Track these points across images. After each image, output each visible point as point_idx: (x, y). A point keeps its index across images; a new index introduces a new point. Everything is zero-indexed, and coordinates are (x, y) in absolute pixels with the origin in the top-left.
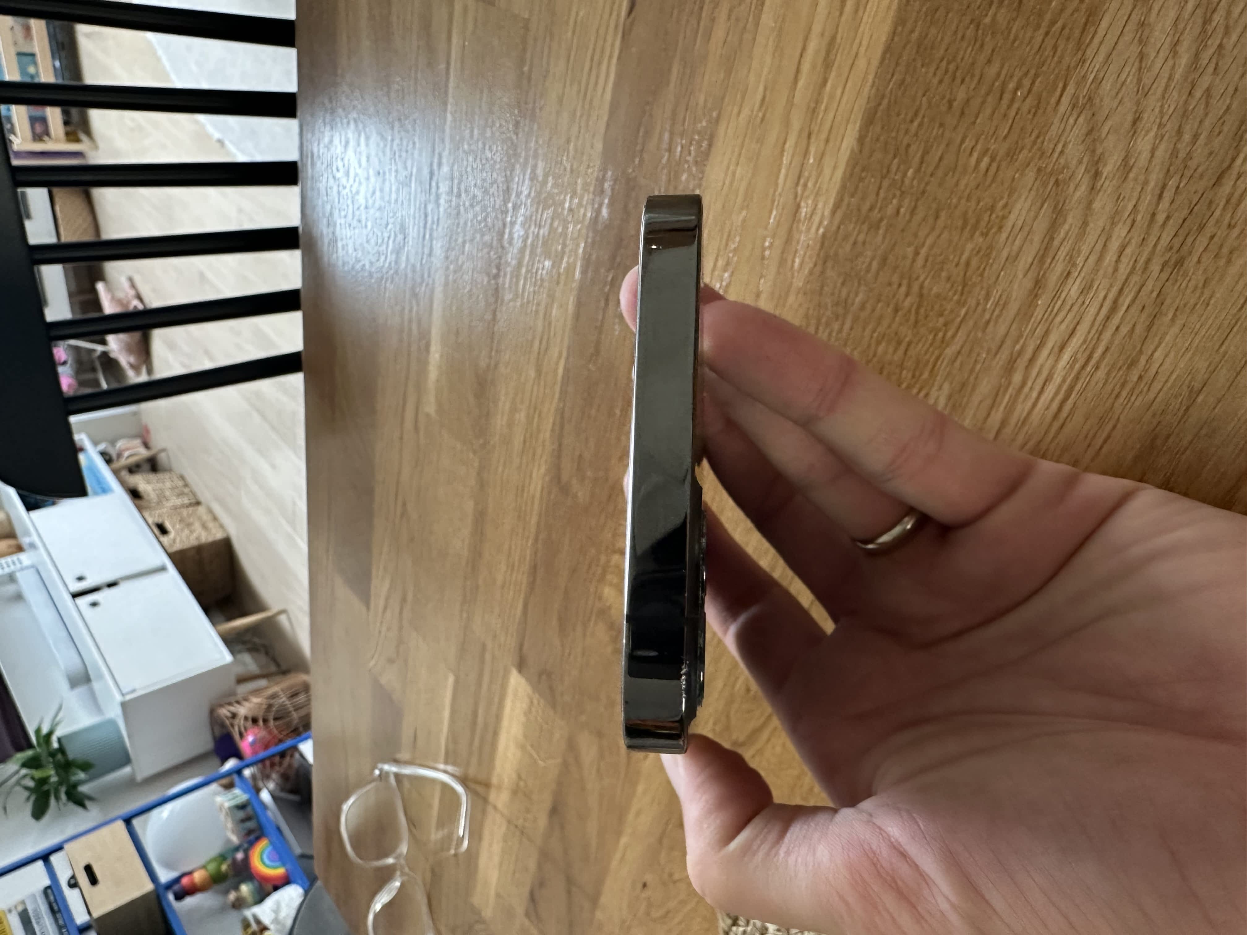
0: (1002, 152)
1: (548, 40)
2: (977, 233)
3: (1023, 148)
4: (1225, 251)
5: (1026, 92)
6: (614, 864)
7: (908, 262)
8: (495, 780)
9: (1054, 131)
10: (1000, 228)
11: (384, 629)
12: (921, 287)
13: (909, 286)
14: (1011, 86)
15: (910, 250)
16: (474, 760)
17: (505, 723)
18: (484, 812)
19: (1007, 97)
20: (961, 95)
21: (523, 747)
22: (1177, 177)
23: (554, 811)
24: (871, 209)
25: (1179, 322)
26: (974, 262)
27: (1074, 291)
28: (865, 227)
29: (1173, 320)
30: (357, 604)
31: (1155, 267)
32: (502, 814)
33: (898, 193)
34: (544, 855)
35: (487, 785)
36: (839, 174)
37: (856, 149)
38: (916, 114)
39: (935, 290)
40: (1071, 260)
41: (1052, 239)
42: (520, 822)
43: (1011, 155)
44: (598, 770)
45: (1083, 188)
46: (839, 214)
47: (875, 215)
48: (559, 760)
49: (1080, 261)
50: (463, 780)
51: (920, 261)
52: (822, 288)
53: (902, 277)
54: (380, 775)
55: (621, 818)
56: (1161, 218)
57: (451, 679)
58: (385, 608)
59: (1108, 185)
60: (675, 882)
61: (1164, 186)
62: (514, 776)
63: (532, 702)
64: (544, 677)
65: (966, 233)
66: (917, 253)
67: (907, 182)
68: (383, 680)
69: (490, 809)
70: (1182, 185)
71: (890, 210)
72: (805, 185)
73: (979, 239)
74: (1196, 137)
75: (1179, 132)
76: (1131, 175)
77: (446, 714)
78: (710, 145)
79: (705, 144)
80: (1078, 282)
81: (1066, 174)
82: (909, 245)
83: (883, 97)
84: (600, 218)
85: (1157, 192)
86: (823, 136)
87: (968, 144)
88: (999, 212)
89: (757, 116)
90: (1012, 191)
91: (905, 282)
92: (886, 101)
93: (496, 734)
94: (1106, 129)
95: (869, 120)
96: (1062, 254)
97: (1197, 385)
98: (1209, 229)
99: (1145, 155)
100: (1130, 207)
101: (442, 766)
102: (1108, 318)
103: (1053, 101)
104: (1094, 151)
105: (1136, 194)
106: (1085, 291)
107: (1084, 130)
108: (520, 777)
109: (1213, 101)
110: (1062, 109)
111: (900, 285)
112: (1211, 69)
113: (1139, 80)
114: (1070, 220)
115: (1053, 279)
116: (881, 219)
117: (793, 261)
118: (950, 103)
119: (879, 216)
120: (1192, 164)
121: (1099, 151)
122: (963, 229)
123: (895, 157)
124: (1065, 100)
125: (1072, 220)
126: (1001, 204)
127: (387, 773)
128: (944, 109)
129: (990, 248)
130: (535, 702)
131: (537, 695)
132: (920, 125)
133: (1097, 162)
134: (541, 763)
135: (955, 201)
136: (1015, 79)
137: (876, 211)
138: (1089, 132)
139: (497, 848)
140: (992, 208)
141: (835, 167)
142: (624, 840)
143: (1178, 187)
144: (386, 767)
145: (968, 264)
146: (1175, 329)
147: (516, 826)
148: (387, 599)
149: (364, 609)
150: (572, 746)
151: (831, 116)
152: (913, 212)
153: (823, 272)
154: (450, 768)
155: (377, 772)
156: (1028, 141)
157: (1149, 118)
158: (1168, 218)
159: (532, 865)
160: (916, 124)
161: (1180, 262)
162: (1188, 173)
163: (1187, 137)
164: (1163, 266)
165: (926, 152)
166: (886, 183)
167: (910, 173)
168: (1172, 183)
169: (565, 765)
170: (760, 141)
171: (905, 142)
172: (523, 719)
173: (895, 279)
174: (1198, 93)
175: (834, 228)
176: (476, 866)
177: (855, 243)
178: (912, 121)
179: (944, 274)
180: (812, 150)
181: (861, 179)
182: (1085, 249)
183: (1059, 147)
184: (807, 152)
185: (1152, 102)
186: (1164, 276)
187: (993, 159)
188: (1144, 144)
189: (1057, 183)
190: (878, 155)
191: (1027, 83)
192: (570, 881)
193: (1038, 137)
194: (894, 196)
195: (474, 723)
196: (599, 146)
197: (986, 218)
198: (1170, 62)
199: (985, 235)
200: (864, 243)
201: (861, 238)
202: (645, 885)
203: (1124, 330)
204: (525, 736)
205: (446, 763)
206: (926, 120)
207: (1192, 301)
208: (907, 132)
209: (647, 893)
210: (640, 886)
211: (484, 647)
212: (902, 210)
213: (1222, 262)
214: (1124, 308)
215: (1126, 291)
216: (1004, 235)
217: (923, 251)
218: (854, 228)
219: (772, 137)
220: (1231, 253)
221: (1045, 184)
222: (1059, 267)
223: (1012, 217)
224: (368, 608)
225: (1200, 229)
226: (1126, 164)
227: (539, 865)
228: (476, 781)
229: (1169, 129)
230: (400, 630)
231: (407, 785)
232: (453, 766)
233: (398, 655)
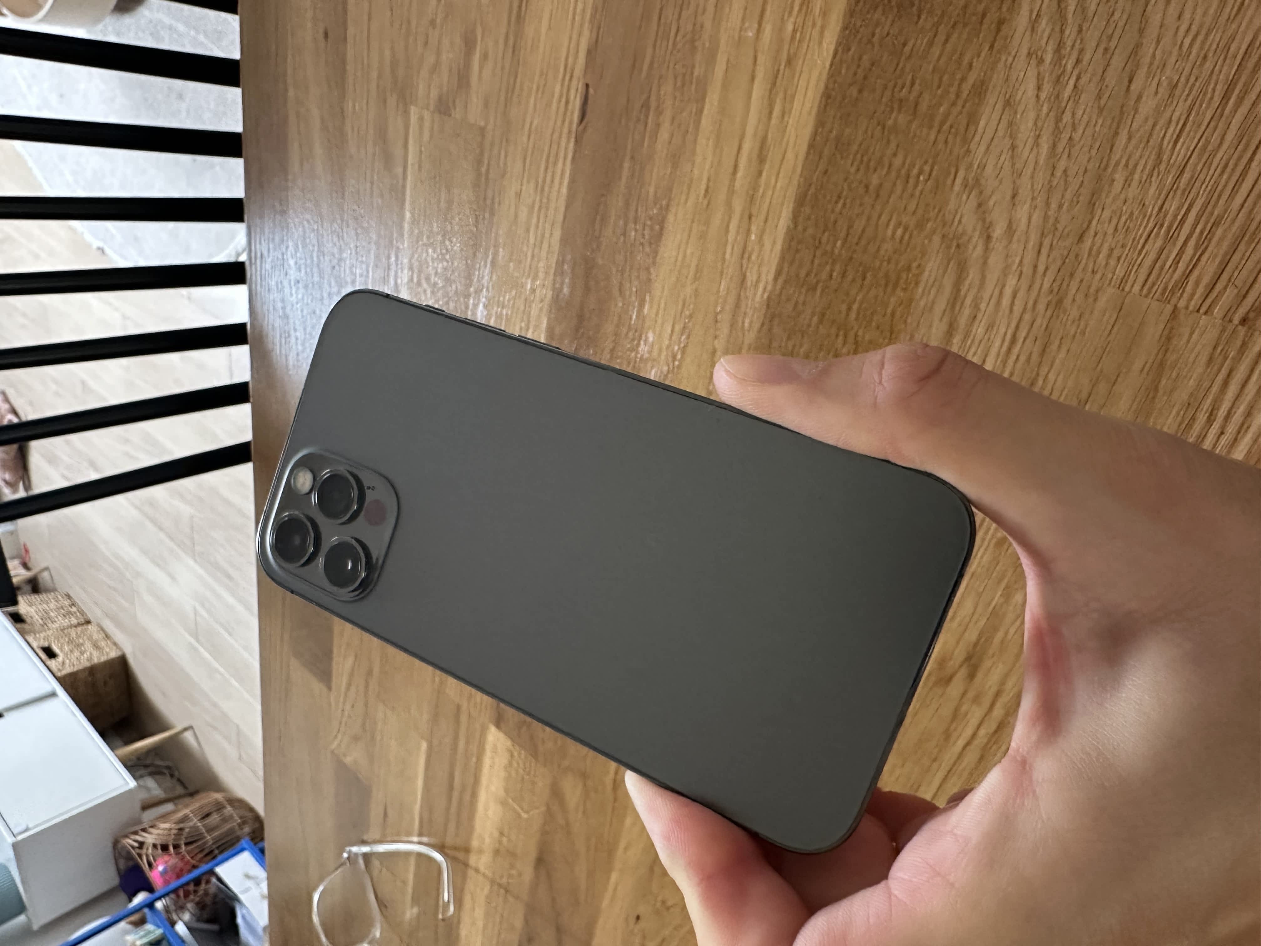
0: (912, 225)
1: (504, 143)
2: (899, 289)
3: (928, 220)
4: (1092, 290)
5: (926, 177)
6: (605, 903)
7: (843, 315)
8: (475, 843)
9: (952, 206)
10: (917, 284)
11: (348, 707)
12: (856, 335)
13: (845, 336)
14: (915, 171)
15: (844, 307)
16: (452, 827)
17: (484, 780)
18: (464, 877)
19: (912, 181)
20: (875, 180)
21: (504, 803)
22: (1051, 236)
23: (540, 861)
24: (808, 275)
25: (1064, 349)
26: (898, 314)
27: (981, 330)
28: (803, 291)
29: (1060, 347)
30: (317, 686)
31: (1041, 307)
32: (484, 875)
33: (830, 261)
34: (531, 910)
35: (467, 850)
36: (778, 247)
37: (792, 226)
38: (839, 197)
39: (867, 338)
40: (976, 306)
41: (959, 291)
42: (504, 881)
43: (920, 225)
44: (584, 812)
45: (980, 250)
46: (780, 281)
47: (812, 279)
48: (543, 809)
49: (983, 306)
50: (441, 848)
51: (853, 315)
52: (771, 342)
53: (839, 329)
54: (348, 858)
55: (611, 853)
56: (1041, 268)
57: (424, 745)
58: (349, 685)
59: (998, 246)
60: (668, 909)
61: (1041, 244)
62: (496, 834)
63: (512, 756)
64: (524, 729)
65: (889, 289)
66: (849, 309)
67: (836, 251)
68: (348, 760)
69: (471, 873)
70: (1055, 242)
71: (824, 276)
72: (749, 258)
73: (900, 293)
74: (1060, 206)
75: (1048, 204)
76: (1015, 238)
77: (420, 783)
78: (662, 229)
79: (657, 227)
80: (982, 324)
81: (966, 238)
82: (843, 301)
83: (810, 185)
84: (561, 296)
85: (1037, 248)
86: (762, 217)
87: (884, 218)
88: (914, 271)
89: (702, 203)
90: (923, 254)
91: (841, 333)
92: (813, 187)
93: (475, 794)
94: (991, 203)
95: (800, 202)
96: (968, 301)
97: (1084, 397)
98: (1078, 275)
99: (1024, 221)
100: (1017, 261)
101: (415, 839)
102: (1009, 350)
103: (949, 182)
104: (984, 220)
105: (1021, 252)
106: (990, 329)
107: (975, 204)
108: (502, 834)
109: (1070, 179)
110: (957, 188)
111: (837, 336)
112: (1065, 156)
113: (1013, 165)
114: (971, 274)
115: (963, 321)
116: (817, 283)
117: (743, 323)
118: (867, 187)
119: (815, 281)
120: (1060, 227)
121: (988, 220)
122: (886, 285)
123: (824, 231)
124: (958, 181)
125: (973, 274)
126: (915, 265)
127: (356, 855)
128: (861, 190)
129: (911, 300)
130: (516, 754)
131: (517, 748)
132: (845, 204)
133: (988, 228)
134: (525, 816)
135: (877, 264)
136: (917, 167)
137: (813, 275)
138: (980, 205)
139: (479, 913)
140: (909, 269)
141: (774, 243)
142: (614, 876)
143: (1051, 245)
144: (355, 849)
145: (893, 314)
146: (1062, 355)
147: (500, 885)
148: (351, 675)
149: (324, 689)
150: (556, 793)
151: (768, 200)
152: (844, 275)
153: (770, 330)
154: (425, 839)
155: (345, 855)
156: (932, 214)
157: (1025, 192)
158: (1047, 269)
159: (519, 923)
160: (840, 205)
161: (1060, 302)
162: (1058, 234)
163: (1054, 206)
164: (1048, 305)
165: (850, 227)
166: (818, 253)
167: (839, 244)
168: (1047, 242)
169: (549, 812)
170: (707, 223)
171: (832, 219)
172: (503, 774)
173: (833, 331)
174: (1058, 173)
175: (777, 292)
176: (458, 935)
177: (797, 303)
178: (837, 202)
179: (874, 324)
180: (754, 228)
181: (797, 251)
183: (958, 217)
184: (748, 232)
185: (1025, 180)
186: (1049, 313)
187: (906, 229)
188: (1022, 213)
189: (958, 246)
190: (810, 231)
191: (927, 168)
192: (559, 930)
193: (939, 211)
194: (827, 263)
195: (451, 787)
196: (557, 234)
197: (904, 276)
198: (1035, 150)
199: (905, 290)
200: (804, 303)
201: (802, 298)
202: (638, 918)
203: (1023, 358)
204: (506, 791)
205: (420, 835)
206: (848, 201)
207: (1072, 332)
208: (833, 211)
209: (642, 924)
210: (632, 920)
211: (459, 708)
212: (835, 274)
213: (1091, 300)
214: (1021, 340)
215: (1021, 327)
216: (920, 290)
217: (855, 307)
218: (794, 292)
219: (717, 220)
220: (1097, 291)
221: (949, 247)
222: (967, 312)
223: (925, 275)
224: (329, 688)
225: (1072, 275)
226: (1010, 229)
227: (526, 921)
228: (455, 848)
229: (1040, 201)
230: (366, 705)
231: (376, 863)
232: (429, 835)
233: (364, 730)
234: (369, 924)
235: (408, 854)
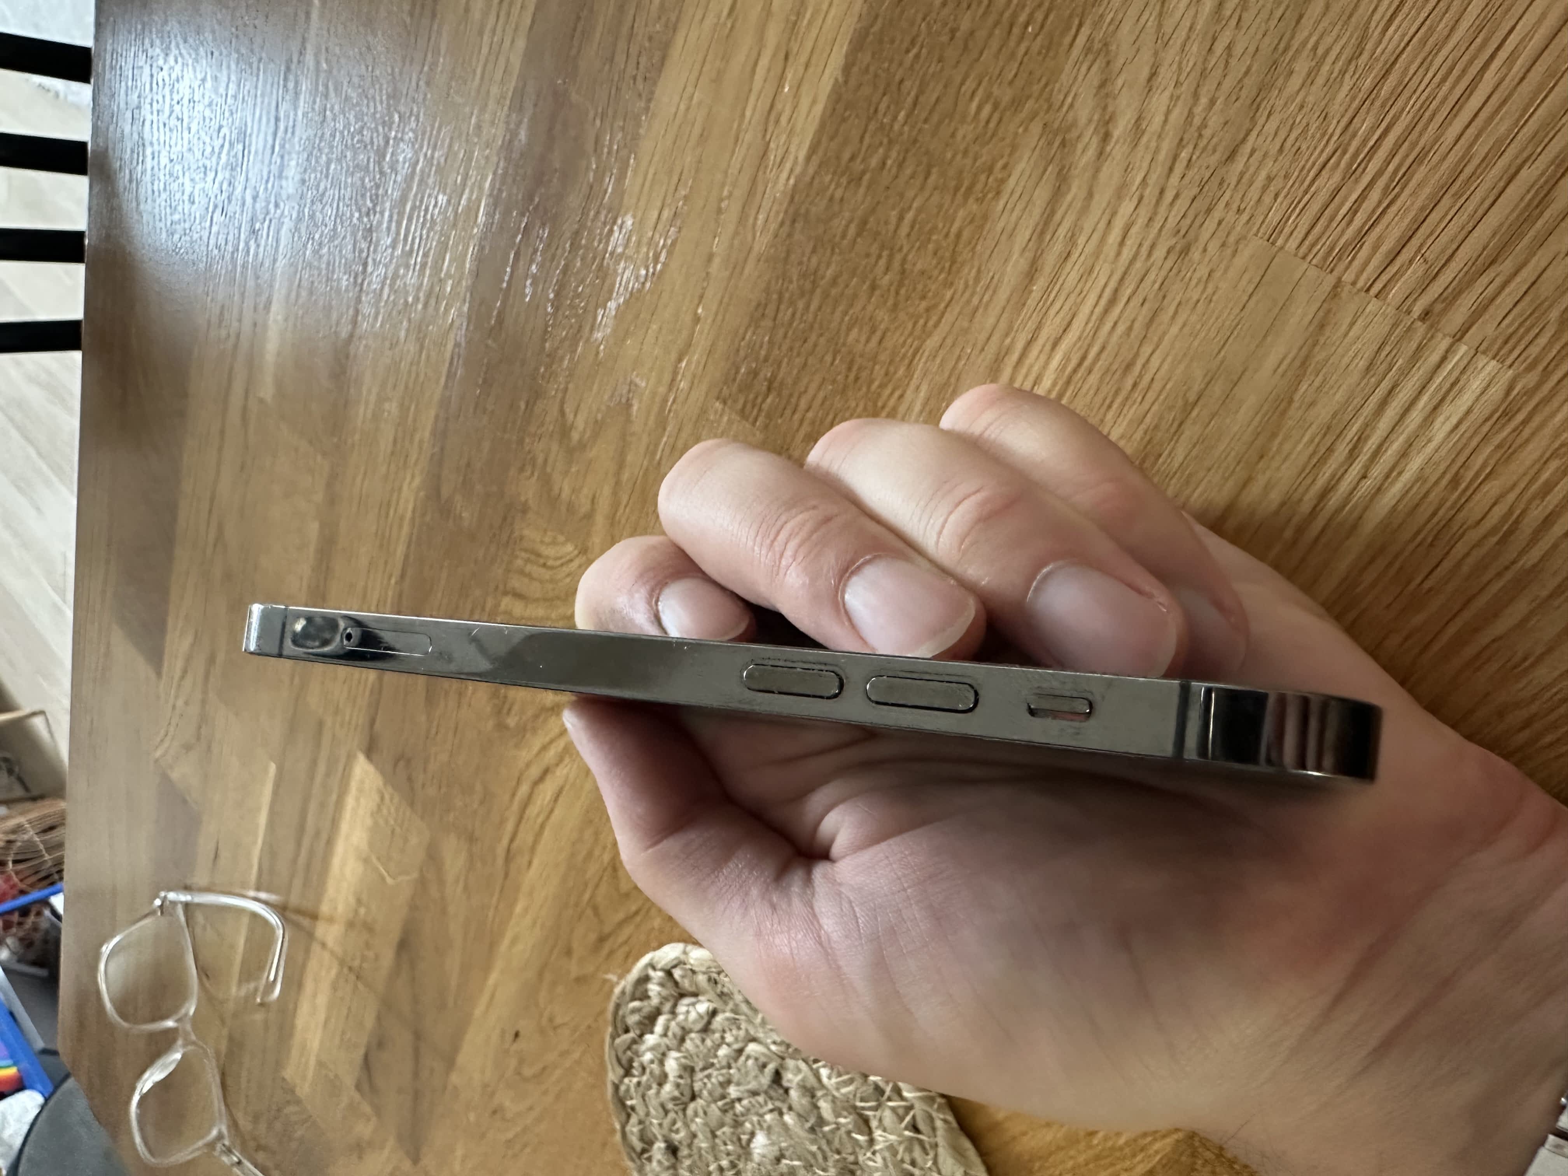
0: (1006, 99)
2: (971, 200)
3: (1029, 97)
4: (1232, 239)
5: (1038, 26)
6: (479, 1010)
7: (892, 227)
8: (325, 908)
9: (1065, 78)
10: (998, 193)
11: (180, 703)
12: (904, 261)
13: (891, 257)
14: (1022, 18)
15: (894, 214)
16: (298, 883)
17: (344, 827)
18: (307, 951)
19: (1016, 31)
20: (965, 25)
21: (366, 861)
22: (1190, 147)
23: (404, 945)
24: (852, 158)
25: (1180, 321)
26: (966, 234)
27: (1074, 276)
28: (844, 181)
29: (1173, 317)
30: (143, 668)
31: (1160, 253)
32: (332, 953)
33: (885, 141)
34: (387, 1006)
35: (314, 917)
36: (819, 109)
37: (841, 80)
38: (913, 43)
39: (919, 266)
40: (1072, 239)
41: (1053, 213)
42: (356, 963)
43: (1017, 104)
44: (466, 888)
45: (1091, 152)
46: (815, 160)
47: (858, 166)
48: (415, 875)
49: (1081, 241)
50: (281, 909)
51: (904, 230)
52: (788, 253)
53: (882, 247)
54: (161, 907)
55: (492, 946)
56: (1169, 195)
57: (273, 768)
58: (185, 672)
59: (1118, 150)
60: (555, 1028)
61: (1175, 158)
62: (352, 900)
63: (382, 798)
64: (402, 764)
65: (959, 196)
66: (901, 218)
67: (896, 127)
68: (175, 775)
69: (316, 948)
70: (1194, 157)
71: (874, 162)
72: (777, 121)
73: (973, 206)
74: (1212, 102)
75: (1196, 96)
76: (1142, 142)
77: (263, 819)
78: (663, 59)
79: (657, 55)
80: (1076, 267)
81: (1074, 134)
82: (893, 208)
83: (877, 17)
84: (516, 143)
85: (1168, 164)
86: (803, 59)
87: (970, 85)
88: (997, 173)
89: (725, 24)
90: (1014, 148)
91: (885, 253)
92: (880, 22)
93: (330, 843)
94: (1120, 82)
95: (858, 44)
96: (1062, 231)
97: (1192, 397)
98: (1217, 214)
99: (1158, 119)
100: (1139, 179)
101: (252, 893)
102: (1106, 311)
103: (1067, 40)
104: (1105, 108)
105: (1145, 165)
106: (1084, 277)
107: (1096, 83)
108: (359, 901)
109: (1233, 62)
110: (1076, 51)
111: (879, 257)
112: (1233, 22)
113: (1160, 26)
114: (1074, 190)
115: (1050, 259)
116: (864, 173)
117: (756, 219)
118: (953, 31)
119: (862, 167)
120: (1207, 133)
121: (1110, 109)
122: (957, 189)
123: (884, 94)
124: (1080, 41)
125: (1076, 190)
126: (1000, 164)
127: (174, 903)
128: (945, 38)
129: (985, 217)
130: (387, 797)
131: (390, 789)
132: (917, 56)
133: (1108, 123)
134: (389, 880)
135: (949, 155)
136: (1027, 10)
137: (859, 160)
138: (1103, 84)
139: (322, 1000)
140: (990, 170)
141: (814, 102)
142: (494, 977)
143: (1190, 160)
144: (172, 896)
145: (959, 235)
146: (1174, 330)
147: (350, 969)
148: (188, 659)
149: (153, 675)
150: (433, 855)
151: (814, 32)
152: (901, 165)
153: (790, 235)
154: (263, 895)
155: (158, 902)
156: (1036, 88)
157: (1166, 75)
158: (1177, 196)
159: (369, 1021)
160: (911, 55)
161: (1186, 251)
162: (1202, 143)
163: (1204, 101)
164: (1168, 252)
165: (921, 92)
166: (872, 126)
167: (902, 115)
168: (1185, 155)
169: (422, 883)
170: (726, 58)
171: (897, 78)
172: (369, 822)
173: (874, 249)
174: (1219, 48)
175: (807, 179)
176: (293, 1026)
177: (831, 199)
178: (908, 51)
179: (931, 247)
180: (789, 75)
181: (844, 120)
182: (1088, 226)
183: (1069, 100)
184: (782, 78)
185: (1171, 55)
186: (1169, 264)
187: (996, 106)
188: (1158, 104)
189: (1063, 143)
190: (866, 90)
191: (1039, 16)
192: (418, 1036)
193: (1046, 85)
194: (881, 144)
195: (301, 828)
196: (521, 44)
197: (983, 178)
198: (1192, 12)
199: (980, 200)
200: (842, 200)
201: (838, 194)
202: (517, 1035)
203: (1121, 328)
204: (371, 844)
205: (258, 889)
206: (924, 51)
207: (1195, 298)
208: (901, 64)
209: (521, 1044)
210: (509, 1037)
211: (321, 724)
212: (889, 162)
213: (1229, 251)
214: (1124, 300)
215: (1127, 282)
216: (1002, 203)
217: (910, 216)
218: (831, 181)
219: (740, 57)
220: (1237, 242)
221: (1050, 144)
222: (1057, 248)
223: (1012, 182)
224: (159, 674)
225: (1209, 211)
226: (1138, 127)
227: (379, 1018)
228: (299, 911)
229: (1186, 89)
230: (204, 702)
231: (200, 918)
232: (268, 890)
233: (198, 739)
234: (181, 996)
235: (240, 911)
